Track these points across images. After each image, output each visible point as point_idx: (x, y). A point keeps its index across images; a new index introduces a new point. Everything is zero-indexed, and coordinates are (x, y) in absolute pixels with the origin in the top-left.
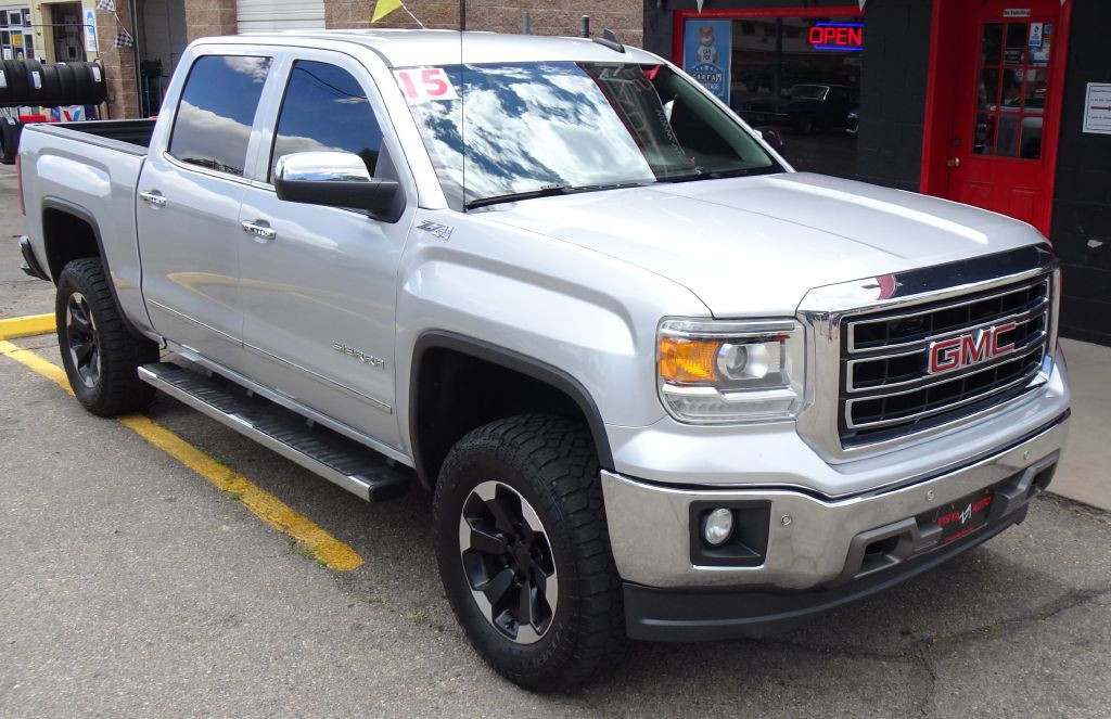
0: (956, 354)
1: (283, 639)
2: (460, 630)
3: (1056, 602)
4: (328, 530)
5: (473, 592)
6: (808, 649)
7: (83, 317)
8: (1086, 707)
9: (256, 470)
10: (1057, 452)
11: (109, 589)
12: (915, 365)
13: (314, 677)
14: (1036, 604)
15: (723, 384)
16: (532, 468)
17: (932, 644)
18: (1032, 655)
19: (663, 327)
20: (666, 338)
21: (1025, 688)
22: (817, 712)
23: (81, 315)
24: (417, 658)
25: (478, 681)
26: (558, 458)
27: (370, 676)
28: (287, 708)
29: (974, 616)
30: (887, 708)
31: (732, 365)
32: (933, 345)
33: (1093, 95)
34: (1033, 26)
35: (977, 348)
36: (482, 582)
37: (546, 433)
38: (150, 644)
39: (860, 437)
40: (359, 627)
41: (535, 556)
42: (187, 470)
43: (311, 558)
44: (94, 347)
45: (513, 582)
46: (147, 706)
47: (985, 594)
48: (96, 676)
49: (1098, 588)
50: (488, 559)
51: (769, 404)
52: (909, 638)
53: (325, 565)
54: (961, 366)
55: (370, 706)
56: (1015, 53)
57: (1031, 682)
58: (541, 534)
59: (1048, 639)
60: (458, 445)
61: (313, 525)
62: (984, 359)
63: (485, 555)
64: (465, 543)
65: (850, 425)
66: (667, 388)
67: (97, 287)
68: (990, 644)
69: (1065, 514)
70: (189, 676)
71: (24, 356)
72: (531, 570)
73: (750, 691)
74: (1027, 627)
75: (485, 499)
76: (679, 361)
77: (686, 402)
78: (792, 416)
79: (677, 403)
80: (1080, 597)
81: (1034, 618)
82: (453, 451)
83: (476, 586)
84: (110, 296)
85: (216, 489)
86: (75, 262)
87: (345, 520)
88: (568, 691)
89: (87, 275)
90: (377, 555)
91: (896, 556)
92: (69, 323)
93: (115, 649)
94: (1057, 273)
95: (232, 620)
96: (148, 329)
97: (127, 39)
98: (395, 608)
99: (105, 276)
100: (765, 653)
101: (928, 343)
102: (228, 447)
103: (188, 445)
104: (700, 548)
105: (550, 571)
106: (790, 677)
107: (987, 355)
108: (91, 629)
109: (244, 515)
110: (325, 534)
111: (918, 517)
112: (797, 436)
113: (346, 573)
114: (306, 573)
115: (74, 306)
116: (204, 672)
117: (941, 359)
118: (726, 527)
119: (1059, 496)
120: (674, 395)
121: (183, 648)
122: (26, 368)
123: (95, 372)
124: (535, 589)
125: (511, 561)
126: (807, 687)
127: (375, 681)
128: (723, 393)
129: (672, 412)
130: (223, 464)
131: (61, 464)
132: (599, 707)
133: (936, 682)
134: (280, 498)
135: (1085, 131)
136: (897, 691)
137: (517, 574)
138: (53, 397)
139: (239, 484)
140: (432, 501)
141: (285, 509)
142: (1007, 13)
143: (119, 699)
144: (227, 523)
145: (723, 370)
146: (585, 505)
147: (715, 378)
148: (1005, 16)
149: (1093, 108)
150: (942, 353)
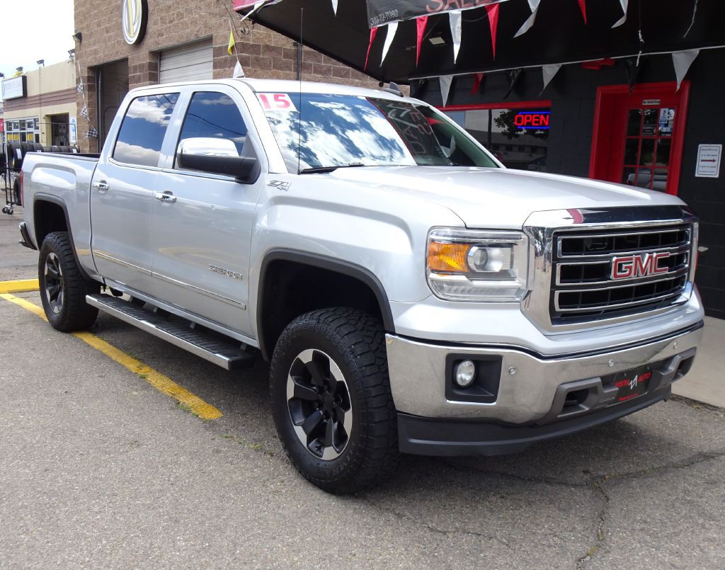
0: (630, 268)
1: (168, 455)
2: (284, 454)
3: (689, 458)
4: (201, 397)
5: (294, 427)
6: (519, 478)
7: (55, 270)
8: (719, 521)
9: (156, 363)
10: (694, 349)
11: (58, 423)
12: (602, 272)
13: (187, 478)
14: (676, 459)
15: (471, 274)
16: (338, 337)
17: (605, 479)
18: (676, 488)
19: (432, 234)
20: (433, 241)
21: (674, 508)
22: (527, 515)
23: (54, 268)
24: (255, 470)
25: (295, 485)
26: (355, 331)
27: (224, 479)
28: (168, 495)
29: (633, 464)
30: (575, 514)
31: (478, 263)
32: (614, 259)
33: (702, 153)
34: (662, 110)
35: (644, 265)
36: (300, 419)
37: (348, 316)
38: (82, 454)
39: (563, 318)
40: (218, 451)
41: (337, 400)
42: (113, 361)
43: (189, 412)
44: (60, 288)
45: (322, 419)
46: (77, 489)
47: (640, 452)
48: (46, 470)
49: (718, 452)
50: (305, 404)
51: (501, 291)
52: (589, 475)
53: (197, 416)
54: (633, 277)
55: (224, 496)
56: (650, 128)
57: (677, 504)
58: (342, 382)
59: (687, 479)
60: (288, 327)
61: (190, 394)
62: (649, 275)
63: (304, 401)
64: (290, 394)
65: (557, 309)
66: (433, 276)
67: (64, 248)
68: (646, 480)
69: (690, 409)
70: (105, 473)
71: (18, 301)
72: (334, 410)
73: (481, 501)
74: (671, 472)
75: (305, 362)
76: (442, 257)
77: (445, 286)
78: (517, 299)
79: (439, 286)
80: (708, 457)
81: (676, 467)
82: (285, 331)
83: (296, 422)
84: (72, 254)
85: (130, 373)
86: (52, 234)
87: (211, 392)
88: (356, 495)
89: (58, 241)
90: (231, 412)
91: (587, 405)
92: (46, 273)
93: (59, 456)
94: (696, 225)
95: (136, 443)
96: (94, 273)
97: (94, 133)
98: (242, 442)
99: (69, 241)
100: (490, 479)
101: (612, 257)
102: (139, 350)
103: (115, 349)
104: (452, 388)
105: (348, 408)
106: (507, 494)
107: (650, 272)
108: (45, 444)
109: (148, 387)
110: (198, 399)
111: (602, 378)
112: (521, 314)
113: (211, 421)
114: (185, 420)
115: (50, 262)
116: (116, 472)
117: (620, 270)
118: (470, 374)
119: (686, 398)
120: (437, 281)
121: (103, 458)
122: (19, 307)
123: (60, 303)
124: (337, 423)
125: (321, 406)
126: (519, 500)
127: (227, 482)
128: (471, 280)
129: (435, 292)
130: (136, 358)
131: (35, 355)
132: (378, 505)
133: (610, 502)
134: (171, 379)
135: (697, 175)
136: (583, 506)
137: (324, 414)
138: (33, 322)
139: (145, 370)
140: (270, 366)
141: (173, 384)
142: (645, 102)
143: (59, 485)
144: (136, 390)
145: (472, 265)
146: (373, 362)
147: (466, 270)
148: (644, 104)
149: (702, 161)
150: (620, 265)
